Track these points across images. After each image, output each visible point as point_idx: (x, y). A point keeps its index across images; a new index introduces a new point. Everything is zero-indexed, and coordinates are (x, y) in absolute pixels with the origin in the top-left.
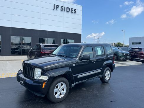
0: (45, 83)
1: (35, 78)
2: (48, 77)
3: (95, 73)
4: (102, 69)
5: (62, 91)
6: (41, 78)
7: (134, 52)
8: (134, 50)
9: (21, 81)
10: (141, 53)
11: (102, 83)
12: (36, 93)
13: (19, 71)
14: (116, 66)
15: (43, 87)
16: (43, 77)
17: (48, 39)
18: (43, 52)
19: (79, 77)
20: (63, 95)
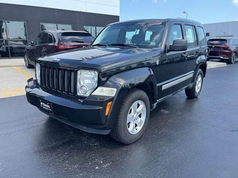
0: (110, 103)
1: (80, 93)
2: (115, 90)
3: (185, 81)
4: (193, 71)
5: (139, 120)
6: (98, 93)
7: (213, 46)
8: (212, 42)
9: (42, 103)
10: (226, 47)
11: (188, 99)
12: (85, 128)
13: (29, 81)
14: (208, 68)
15: (107, 114)
16: (102, 91)
17: (58, 25)
18: (62, 46)
19: (164, 87)
20: (140, 126)
